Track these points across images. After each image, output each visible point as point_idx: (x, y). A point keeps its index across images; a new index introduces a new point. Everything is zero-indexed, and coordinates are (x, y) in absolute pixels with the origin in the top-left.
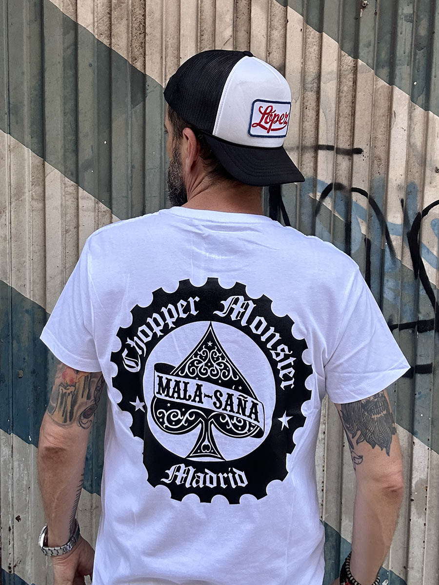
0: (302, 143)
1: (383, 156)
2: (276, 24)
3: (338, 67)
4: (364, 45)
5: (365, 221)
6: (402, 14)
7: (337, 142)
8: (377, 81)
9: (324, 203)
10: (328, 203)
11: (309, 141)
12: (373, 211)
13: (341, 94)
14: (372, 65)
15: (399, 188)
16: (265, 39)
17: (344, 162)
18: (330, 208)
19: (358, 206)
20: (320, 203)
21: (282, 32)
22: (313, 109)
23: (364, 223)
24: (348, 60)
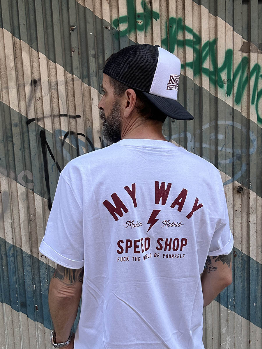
0: (53, 114)
1: (90, 118)
2: (34, 60)
3: (65, 78)
4: (75, 69)
5: (85, 148)
6: (90, 54)
7: (69, 113)
8: (83, 84)
9: (66, 141)
10: (67, 140)
11: (56, 113)
12: (89, 143)
13: (68, 91)
14: (80, 77)
15: (98, 132)
16: (30, 67)
17: (73, 122)
18: (68, 143)
19: (81, 141)
20: (64, 141)
21: (38, 64)
22: (56, 98)
23: (85, 149)
24: (69, 75)
